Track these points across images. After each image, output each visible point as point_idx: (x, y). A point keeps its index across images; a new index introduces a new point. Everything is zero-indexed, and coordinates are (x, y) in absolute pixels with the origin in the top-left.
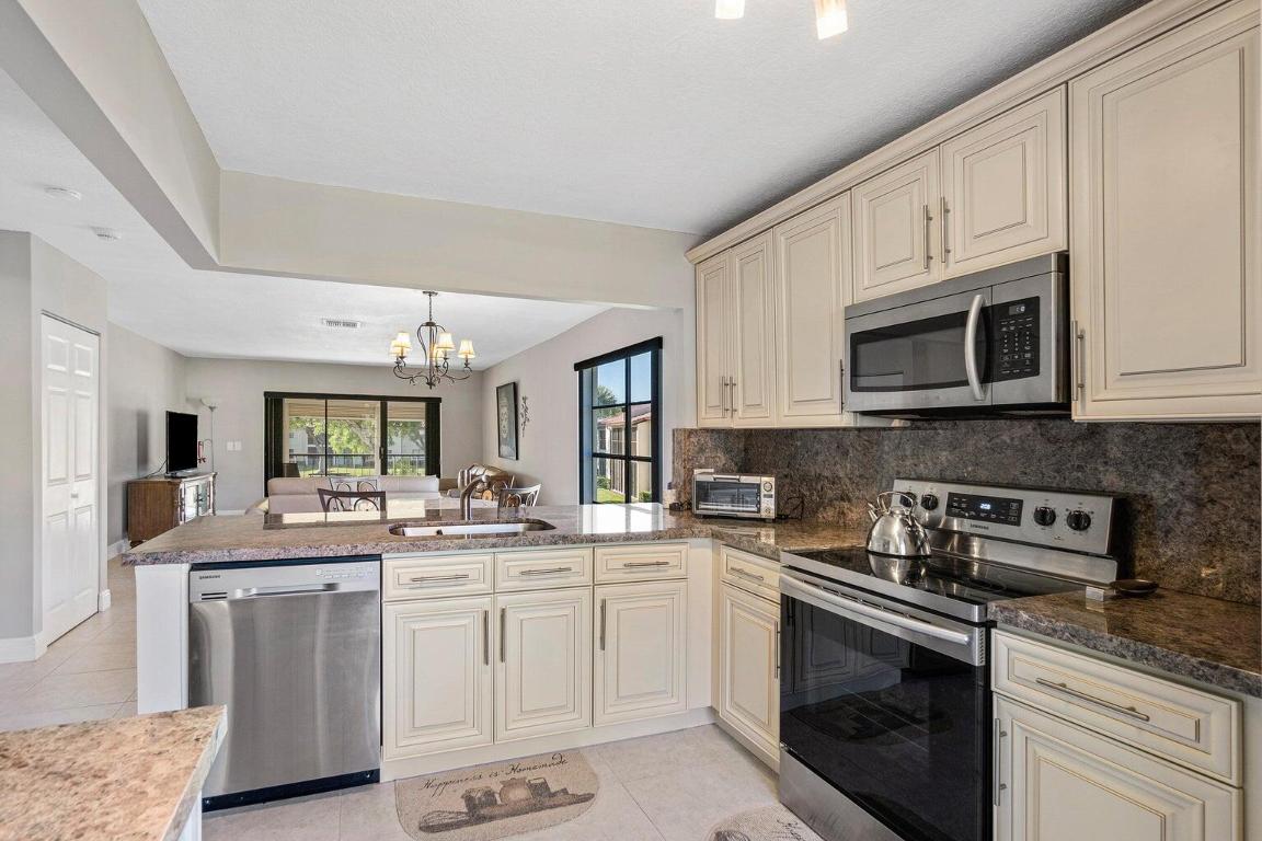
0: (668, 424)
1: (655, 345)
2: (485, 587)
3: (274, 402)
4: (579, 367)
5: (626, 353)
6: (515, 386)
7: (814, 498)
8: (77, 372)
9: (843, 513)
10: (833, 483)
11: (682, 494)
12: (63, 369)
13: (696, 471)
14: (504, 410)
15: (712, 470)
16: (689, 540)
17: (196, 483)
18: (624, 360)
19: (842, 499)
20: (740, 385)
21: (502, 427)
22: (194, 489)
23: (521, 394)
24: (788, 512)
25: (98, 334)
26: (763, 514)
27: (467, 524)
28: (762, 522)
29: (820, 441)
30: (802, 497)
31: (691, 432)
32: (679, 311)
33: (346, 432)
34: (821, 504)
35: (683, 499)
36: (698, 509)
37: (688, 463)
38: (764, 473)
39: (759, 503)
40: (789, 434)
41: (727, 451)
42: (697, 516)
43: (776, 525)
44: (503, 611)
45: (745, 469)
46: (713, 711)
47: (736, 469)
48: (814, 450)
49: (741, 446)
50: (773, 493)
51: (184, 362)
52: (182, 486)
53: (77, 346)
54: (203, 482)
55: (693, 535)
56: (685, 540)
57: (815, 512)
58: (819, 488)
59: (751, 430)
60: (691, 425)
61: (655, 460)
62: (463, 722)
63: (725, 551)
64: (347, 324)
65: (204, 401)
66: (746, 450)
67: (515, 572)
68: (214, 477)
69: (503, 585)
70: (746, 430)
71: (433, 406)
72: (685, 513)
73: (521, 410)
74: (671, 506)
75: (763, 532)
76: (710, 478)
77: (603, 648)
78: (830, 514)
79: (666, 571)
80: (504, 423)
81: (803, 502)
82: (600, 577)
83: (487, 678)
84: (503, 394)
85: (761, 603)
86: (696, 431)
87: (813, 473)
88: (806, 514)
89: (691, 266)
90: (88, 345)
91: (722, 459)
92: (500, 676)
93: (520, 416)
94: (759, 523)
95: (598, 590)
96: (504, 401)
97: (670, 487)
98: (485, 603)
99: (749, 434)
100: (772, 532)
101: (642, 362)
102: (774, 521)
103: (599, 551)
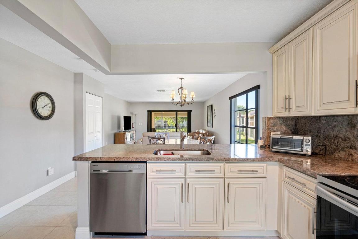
0: (261, 115)
1: (257, 88)
2: (182, 175)
3: (150, 113)
4: (231, 98)
5: (246, 92)
6: (212, 106)
7: (332, 146)
8: (96, 107)
9: (351, 155)
10: (345, 140)
11: (266, 142)
12: (92, 106)
13: (272, 133)
14: (209, 113)
15: (279, 133)
16: (267, 162)
17: (130, 133)
18: (246, 95)
19: (351, 148)
20: (293, 99)
21: (208, 117)
22: (130, 135)
23: (214, 108)
24: (317, 151)
25: (102, 97)
26: (304, 152)
27: (182, 150)
28: (304, 156)
29: (337, 121)
30: (326, 146)
31: (270, 118)
32: (265, 72)
33: (171, 120)
34: (337, 149)
35: (266, 144)
36: (272, 148)
37: (269, 130)
38: (305, 134)
39: (303, 147)
40: (318, 118)
41: (287, 125)
42: (272, 151)
43: (311, 157)
44: (188, 184)
45: (295, 133)
46: (277, 232)
47: (291, 132)
48: (333, 125)
49: (293, 123)
50: (310, 143)
51: (130, 104)
52: (126, 134)
53: (96, 100)
54: (132, 133)
55: (270, 160)
56: (266, 162)
57: (333, 153)
58: (336, 142)
59: (298, 117)
60: (270, 115)
61: (257, 128)
62: (174, 221)
63: (285, 169)
64: (163, 91)
65: (134, 113)
66: (295, 125)
67: (193, 170)
68: (135, 131)
69: (189, 174)
70: (295, 117)
71: (189, 112)
72: (267, 149)
73: (213, 113)
74: (261, 146)
75: (304, 160)
76: (278, 137)
77: (228, 202)
78: (342, 154)
79: (257, 174)
80: (209, 117)
81: (326, 148)
82: (227, 175)
83: (183, 207)
84: (208, 108)
85: (304, 195)
86: (272, 118)
87: (332, 135)
88: (328, 153)
89: (271, 55)
90: (99, 100)
91: (284, 128)
92: (188, 207)
93: (213, 115)
94: (302, 156)
95: (227, 180)
96: (209, 110)
97: (261, 139)
98: (182, 180)
99: (297, 119)
100: (309, 161)
101: (252, 94)
102: (310, 156)
103: (227, 165)
